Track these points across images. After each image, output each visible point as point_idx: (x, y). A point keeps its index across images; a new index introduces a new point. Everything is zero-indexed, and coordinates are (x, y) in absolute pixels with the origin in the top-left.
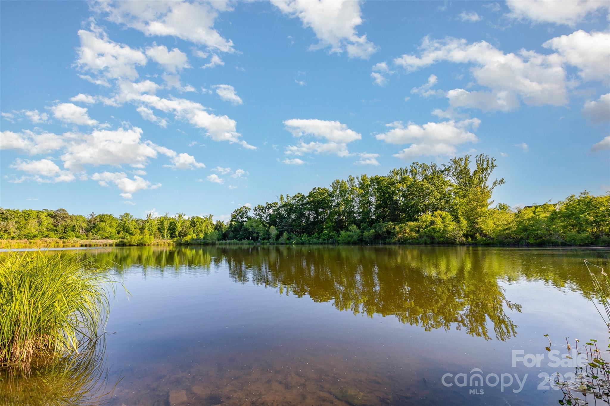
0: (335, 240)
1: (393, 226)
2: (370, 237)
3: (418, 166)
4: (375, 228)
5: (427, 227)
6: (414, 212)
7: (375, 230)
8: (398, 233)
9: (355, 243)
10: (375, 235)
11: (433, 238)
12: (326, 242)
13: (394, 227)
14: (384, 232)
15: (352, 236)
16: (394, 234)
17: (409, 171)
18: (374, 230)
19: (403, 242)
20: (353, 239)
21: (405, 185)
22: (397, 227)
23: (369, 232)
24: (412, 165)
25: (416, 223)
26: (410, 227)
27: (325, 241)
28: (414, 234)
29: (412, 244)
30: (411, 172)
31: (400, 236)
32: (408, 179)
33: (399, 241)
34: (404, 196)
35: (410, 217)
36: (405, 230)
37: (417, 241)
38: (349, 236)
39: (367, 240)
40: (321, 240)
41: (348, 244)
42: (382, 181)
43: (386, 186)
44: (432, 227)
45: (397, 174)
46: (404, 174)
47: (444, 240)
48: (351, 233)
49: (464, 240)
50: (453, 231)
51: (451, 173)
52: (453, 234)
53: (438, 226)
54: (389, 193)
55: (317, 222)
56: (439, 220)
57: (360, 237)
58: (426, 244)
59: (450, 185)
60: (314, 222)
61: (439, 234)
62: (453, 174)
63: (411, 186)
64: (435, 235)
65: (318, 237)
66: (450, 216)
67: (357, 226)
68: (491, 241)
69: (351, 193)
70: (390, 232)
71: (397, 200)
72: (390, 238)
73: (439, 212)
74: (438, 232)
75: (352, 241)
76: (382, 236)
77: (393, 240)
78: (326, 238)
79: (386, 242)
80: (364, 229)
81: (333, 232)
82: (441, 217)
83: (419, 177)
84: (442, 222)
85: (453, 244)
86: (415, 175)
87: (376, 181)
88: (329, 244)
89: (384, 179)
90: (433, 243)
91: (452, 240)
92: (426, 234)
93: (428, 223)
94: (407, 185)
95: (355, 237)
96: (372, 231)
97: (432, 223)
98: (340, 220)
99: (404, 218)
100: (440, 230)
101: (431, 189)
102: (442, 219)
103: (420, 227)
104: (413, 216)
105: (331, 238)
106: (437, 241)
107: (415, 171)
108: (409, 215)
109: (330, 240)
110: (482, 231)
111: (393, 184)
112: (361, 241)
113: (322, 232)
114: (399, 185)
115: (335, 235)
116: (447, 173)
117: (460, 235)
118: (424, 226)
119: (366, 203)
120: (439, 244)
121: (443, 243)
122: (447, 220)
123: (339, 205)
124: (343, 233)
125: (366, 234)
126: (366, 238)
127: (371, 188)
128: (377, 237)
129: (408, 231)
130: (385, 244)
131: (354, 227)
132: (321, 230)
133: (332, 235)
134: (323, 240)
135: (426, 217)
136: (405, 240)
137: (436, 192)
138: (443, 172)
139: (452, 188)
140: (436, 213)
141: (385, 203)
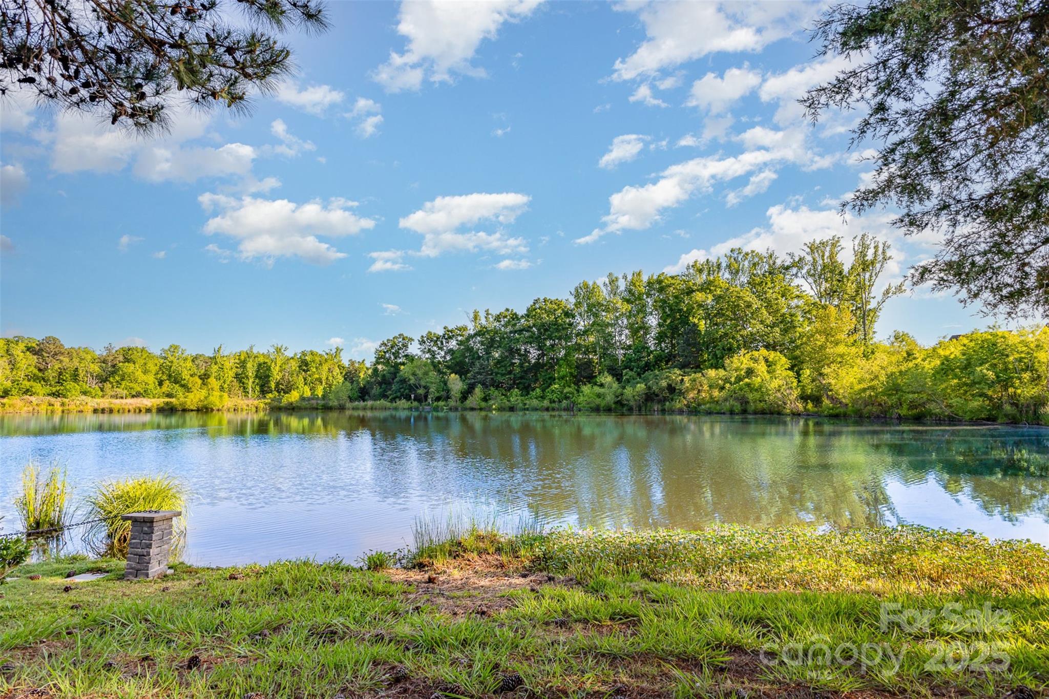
0: (574, 403)
1: (680, 378)
2: (636, 397)
3: (740, 257)
4: (646, 380)
5: (739, 379)
6: (723, 349)
7: (646, 385)
8: (688, 390)
9: (608, 410)
10: (646, 394)
11: (744, 401)
12: (556, 405)
13: (682, 380)
14: (662, 389)
15: (604, 396)
16: (682, 393)
17: (724, 265)
18: (643, 386)
19: (694, 410)
20: (604, 402)
21: (710, 297)
22: (686, 379)
23: (635, 387)
24: (729, 254)
25: (722, 372)
26: (708, 379)
27: (553, 405)
28: (716, 393)
29: (709, 413)
30: (729, 266)
31: (692, 395)
32: (716, 283)
33: (688, 406)
34: (708, 317)
35: (717, 358)
36: (701, 385)
37: (718, 408)
38: (599, 396)
39: (632, 403)
40: (546, 403)
41: (597, 410)
42: (669, 286)
43: (676, 297)
44: (747, 380)
45: (700, 271)
46: (714, 271)
47: (765, 406)
48: (602, 390)
49: (800, 406)
50: (779, 391)
51: (804, 271)
52: (779, 395)
53: (759, 380)
54: (680, 310)
55: (543, 365)
56: (762, 368)
57: (617, 397)
58: (732, 413)
59: (798, 297)
60: (538, 366)
61: (757, 395)
62: (808, 272)
63: (718, 299)
64: (750, 396)
65: (541, 397)
66: (784, 359)
67: (613, 375)
68: (842, 410)
69: (607, 310)
70: (674, 389)
71: (695, 325)
72: (672, 400)
73: (764, 352)
74: (756, 390)
75: (602, 405)
76: (657, 395)
77: (678, 405)
78: (556, 399)
79: (666, 407)
80: (628, 381)
81: (570, 387)
82: (767, 361)
83: (744, 279)
84: (768, 372)
85: (779, 413)
86: (735, 273)
87: (659, 285)
88: (561, 410)
89: (673, 281)
90: (744, 411)
91: (778, 406)
92: (735, 393)
93: (742, 373)
94: (714, 296)
95: (610, 399)
96: (641, 387)
97: (750, 372)
98: (586, 363)
99: (705, 361)
100: (761, 387)
101: (755, 306)
102: (769, 366)
103: (727, 380)
104: (722, 358)
105: (567, 398)
106: (753, 408)
107: (736, 266)
108: (715, 355)
109: (565, 403)
110: (831, 390)
111: (690, 292)
112: (619, 407)
113: (549, 386)
114: (699, 296)
115: (573, 393)
116: (794, 270)
117: (792, 397)
118: (733, 380)
119: (639, 330)
120: (755, 413)
121: (763, 412)
122: (778, 367)
123: (586, 332)
124: (586, 389)
125: (628, 391)
126: (628, 401)
127: (649, 300)
128: (650, 397)
129: (706, 387)
130: (663, 411)
131: (607, 379)
132: (549, 381)
133: (567, 393)
134: (551, 403)
135: (741, 361)
136: (699, 405)
137: (764, 311)
138: (787, 268)
139: (801, 303)
140: (756, 354)
141: (674, 329)
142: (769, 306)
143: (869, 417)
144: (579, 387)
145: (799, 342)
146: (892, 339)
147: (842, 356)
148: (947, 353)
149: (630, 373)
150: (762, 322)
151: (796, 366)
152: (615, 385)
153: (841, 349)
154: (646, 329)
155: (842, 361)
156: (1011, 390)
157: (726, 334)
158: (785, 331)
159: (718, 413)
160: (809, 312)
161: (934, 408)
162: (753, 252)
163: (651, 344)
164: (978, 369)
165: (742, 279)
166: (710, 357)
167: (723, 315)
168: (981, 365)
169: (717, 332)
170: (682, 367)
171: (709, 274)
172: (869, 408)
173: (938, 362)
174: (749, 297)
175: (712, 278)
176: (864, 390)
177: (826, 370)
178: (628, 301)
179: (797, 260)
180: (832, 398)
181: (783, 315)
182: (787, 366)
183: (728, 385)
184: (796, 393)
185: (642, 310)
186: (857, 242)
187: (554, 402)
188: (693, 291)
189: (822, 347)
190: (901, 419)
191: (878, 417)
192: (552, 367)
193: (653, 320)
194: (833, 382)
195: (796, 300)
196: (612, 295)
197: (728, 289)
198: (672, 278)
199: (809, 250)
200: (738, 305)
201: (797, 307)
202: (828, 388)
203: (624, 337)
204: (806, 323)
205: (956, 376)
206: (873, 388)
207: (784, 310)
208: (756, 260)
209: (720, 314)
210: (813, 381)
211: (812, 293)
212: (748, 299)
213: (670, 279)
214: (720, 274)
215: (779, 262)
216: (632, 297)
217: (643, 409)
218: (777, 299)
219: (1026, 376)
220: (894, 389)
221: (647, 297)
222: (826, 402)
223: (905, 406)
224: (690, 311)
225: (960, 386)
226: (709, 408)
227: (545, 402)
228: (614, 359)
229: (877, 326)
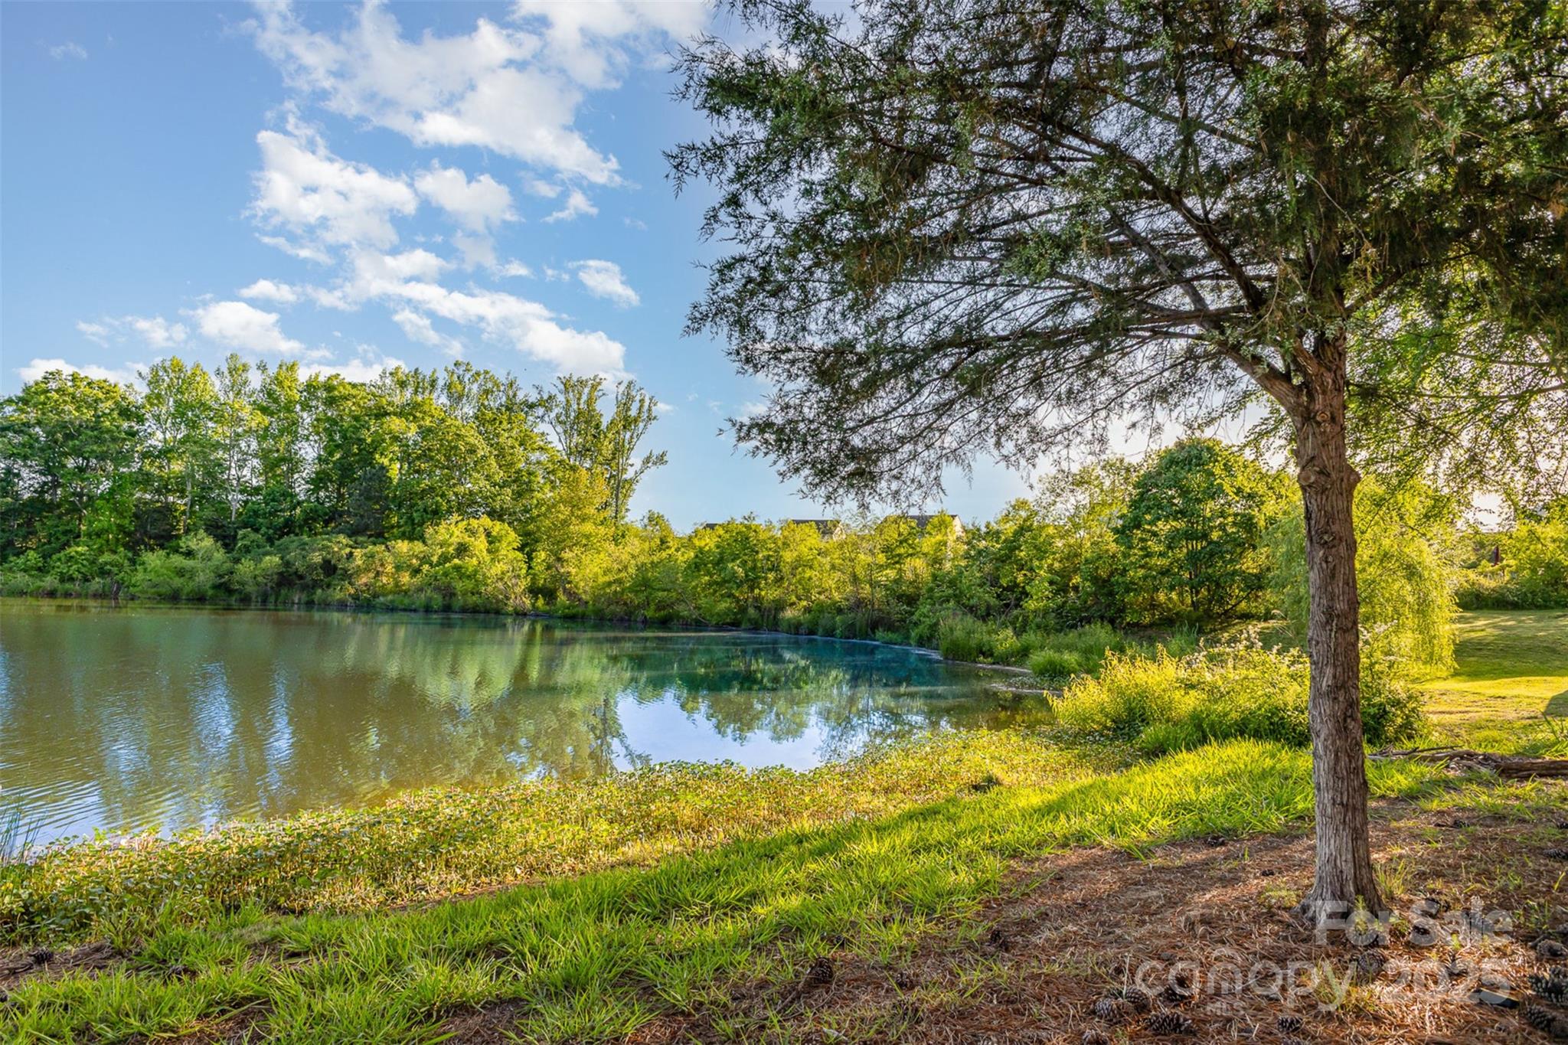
0: (120, 584)
1: (348, 550)
2: (260, 579)
3: (468, 376)
4: (283, 551)
5: (445, 558)
6: (425, 511)
7: (282, 558)
8: (359, 571)
9: (199, 599)
10: (281, 574)
11: (449, 593)
12: (76, 587)
13: (351, 554)
14: (311, 568)
15: (192, 573)
16: (347, 576)
17: (441, 383)
18: (276, 559)
19: (366, 605)
20: (191, 584)
21: (414, 428)
22: (358, 552)
23: (261, 561)
24: (451, 367)
25: (418, 547)
26: (395, 555)
27: (68, 586)
28: (405, 578)
29: (391, 609)
30: (449, 386)
31: (364, 580)
32: (426, 408)
33: (356, 597)
34: (406, 457)
35: (413, 524)
36: (382, 565)
37: (406, 601)
38: (180, 572)
39: (250, 588)
40: (49, 581)
41: (174, 598)
42: (346, 398)
43: (356, 418)
44: (456, 561)
45: (403, 384)
46: (424, 389)
47: (479, 601)
48: (188, 563)
49: (528, 602)
50: (501, 579)
51: (553, 415)
52: (500, 585)
53: (474, 561)
54: (360, 441)
55: (51, 507)
56: (480, 544)
57: (221, 576)
58: (428, 609)
59: (541, 449)
60: (38, 506)
61: (470, 585)
62: (558, 417)
63: (425, 432)
64: (459, 586)
65: (39, 569)
66: (513, 535)
67: (217, 538)
68: (580, 610)
69: (219, 418)
70: (335, 568)
71: (383, 468)
72: (329, 586)
73: (486, 521)
74: (469, 577)
75: (187, 590)
76: (301, 577)
77: (337, 595)
78: (76, 575)
79: (316, 598)
80: (247, 550)
81: (115, 552)
82: (488, 534)
83: (469, 410)
84: (489, 551)
85: (498, 612)
86: (457, 398)
87: (330, 393)
88: (87, 596)
89: (354, 392)
90: (447, 609)
91: (498, 601)
92: (436, 579)
93: (451, 550)
94: (420, 427)
95: (204, 578)
96: (272, 561)
97: (462, 550)
98: (157, 511)
99: (393, 527)
100: (476, 572)
101: (480, 453)
102: (490, 543)
103: (425, 559)
104: (421, 524)
105: (103, 573)
106: (461, 602)
107: (459, 387)
108: (411, 519)
109: (97, 583)
110: (570, 582)
111: (381, 414)
112: (222, 594)
113: (63, 548)
114: (396, 424)
115: (120, 566)
116: (540, 411)
117: (518, 590)
118: (435, 559)
119: (280, 463)
120: (464, 610)
121: (475, 610)
122: (504, 544)
123: (166, 453)
124: (154, 559)
125: (246, 567)
126: (243, 584)
127: (305, 415)
128: (287, 579)
129: (390, 568)
130: (310, 604)
131: (204, 542)
132: (64, 539)
133: (106, 563)
134: (62, 581)
135: (450, 531)
136: (375, 596)
137: (492, 461)
138: (532, 406)
139: (544, 458)
140: (474, 523)
141: (345, 471)
142: (501, 455)
143: (611, 620)
144: (137, 554)
145: (535, 512)
146: (646, 521)
147: (588, 537)
148: (702, 544)
149: (253, 536)
150: (488, 478)
151: (527, 547)
152: (220, 555)
153: (588, 527)
154: (293, 463)
155: (586, 543)
156: (757, 591)
157: (432, 489)
158: (518, 495)
159: (405, 610)
160: (553, 472)
161: (683, 610)
162: (486, 372)
163: (301, 489)
164: (730, 565)
165: (465, 410)
166: (402, 522)
167: (432, 458)
168: (733, 560)
169: (418, 483)
170: (353, 533)
171: (416, 392)
172: (612, 607)
173: (692, 555)
174: (473, 438)
175: (419, 399)
176: (609, 584)
177: (567, 555)
178: (264, 410)
179: (545, 397)
180: (570, 594)
181: (518, 472)
182: (516, 545)
183: (426, 567)
184: (524, 584)
185: (291, 428)
186: (622, 388)
187: (71, 579)
188: (386, 414)
189: (565, 523)
190: (647, 623)
191: (622, 620)
192: (75, 510)
193: (310, 450)
194: (573, 571)
195: (537, 453)
196: (231, 394)
197: (443, 421)
198: (354, 386)
199: (562, 387)
200: (456, 447)
201: (539, 462)
202: (565, 579)
203: (250, 473)
204: (549, 486)
205: (709, 573)
206: (619, 582)
207: (521, 465)
208: (489, 385)
209: (426, 456)
210: (549, 568)
211: (560, 447)
212: (472, 440)
213: (349, 387)
214: (434, 396)
215: (520, 396)
216: (271, 403)
217: (272, 599)
218: (513, 447)
219: (771, 576)
220: (643, 584)
221: (303, 410)
222: (562, 598)
223: (653, 607)
224: (377, 445)
225: (710, 584)
226: (392, 602)
227: (49, 578)
228: (224, 509)
229: (631, 502)
